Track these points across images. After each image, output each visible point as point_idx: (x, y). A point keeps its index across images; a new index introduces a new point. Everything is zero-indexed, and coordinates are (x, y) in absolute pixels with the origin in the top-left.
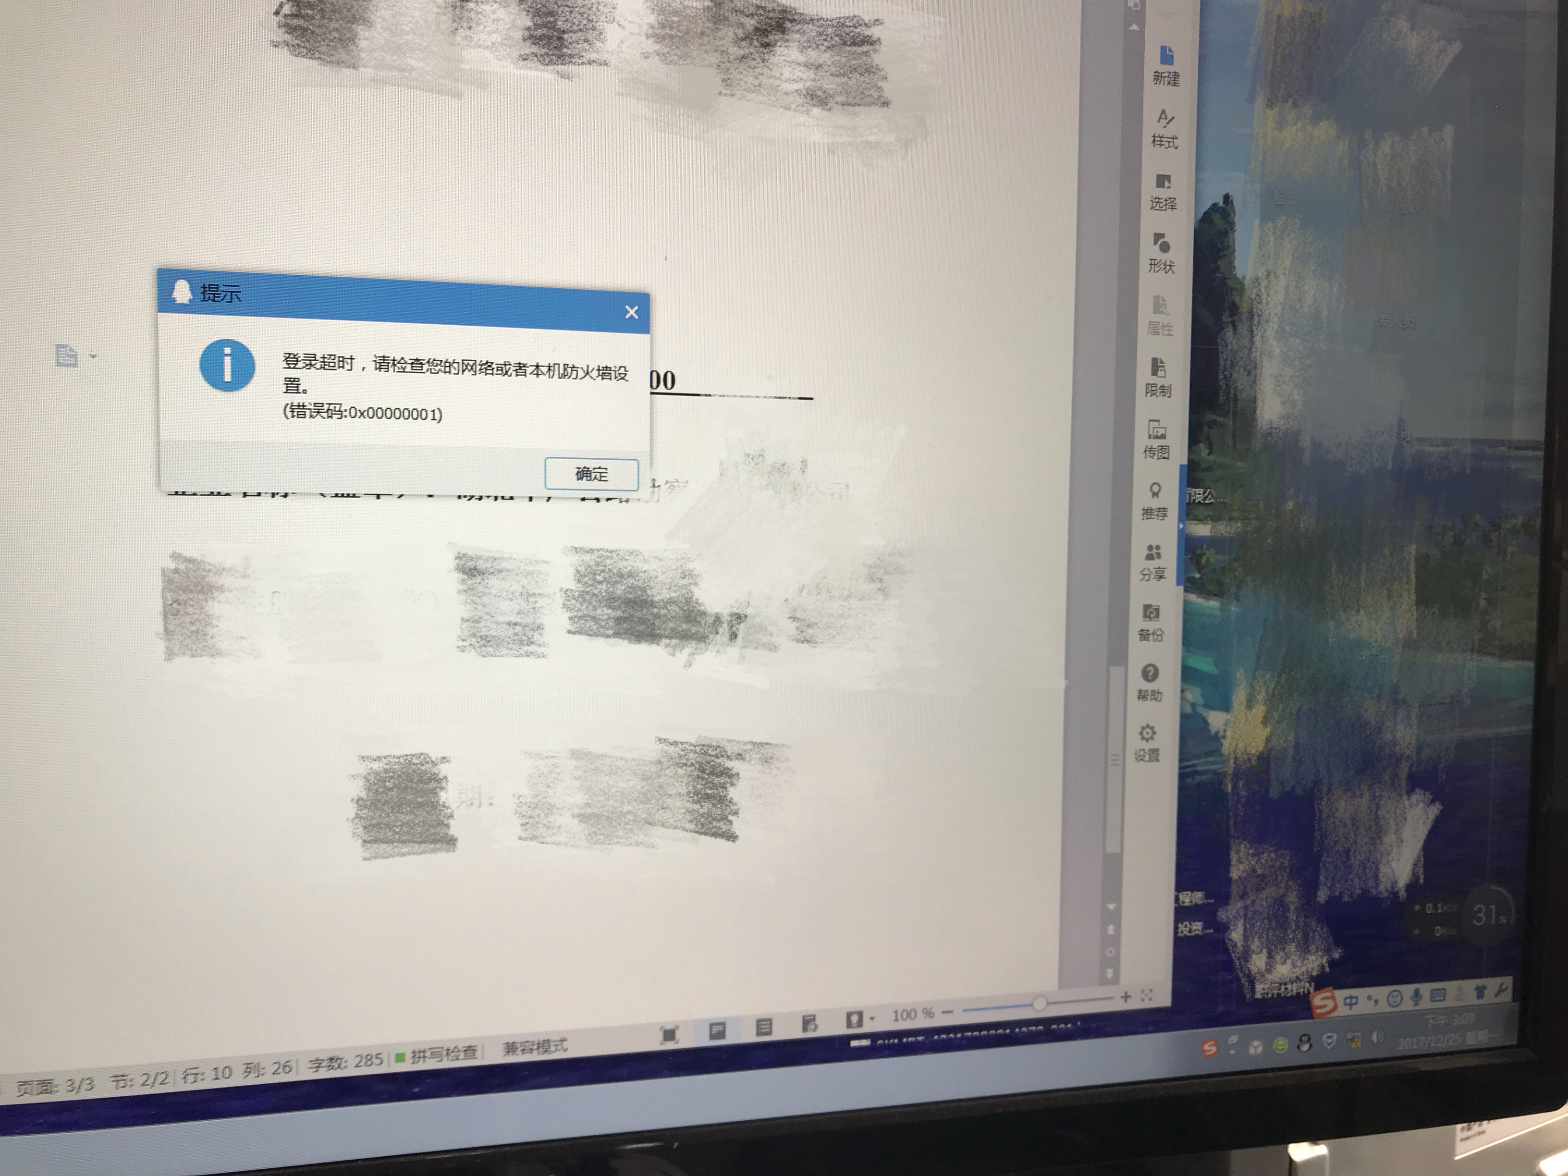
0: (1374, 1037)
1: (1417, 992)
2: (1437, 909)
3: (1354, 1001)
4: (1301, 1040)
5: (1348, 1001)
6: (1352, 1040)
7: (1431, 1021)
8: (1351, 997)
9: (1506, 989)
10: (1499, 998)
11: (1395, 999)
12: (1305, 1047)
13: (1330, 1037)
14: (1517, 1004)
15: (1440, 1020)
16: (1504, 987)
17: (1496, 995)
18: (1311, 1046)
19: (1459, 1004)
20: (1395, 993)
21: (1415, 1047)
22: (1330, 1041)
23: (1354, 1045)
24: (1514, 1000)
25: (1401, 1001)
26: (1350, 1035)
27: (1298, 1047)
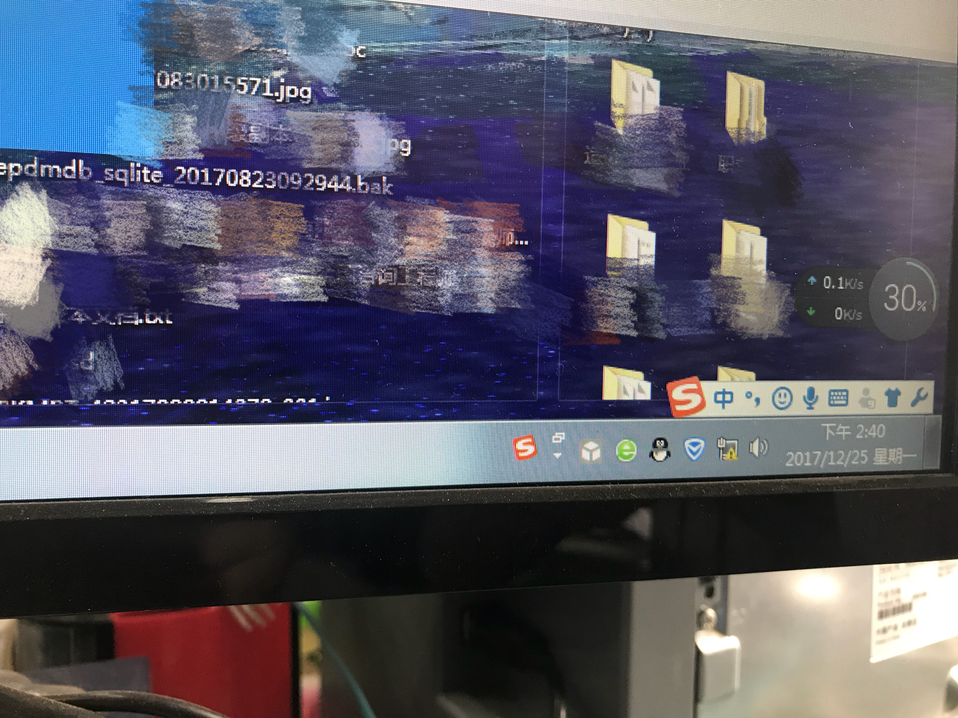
0: (755, 448)
1: (811, 391)
2: (838, 284)
3: (728, 397)
4: (655, 445)
5: (720, 397)
6: (725, 450)
7: (829, 431)
8: (724, 393)
9: (926, 396)
10: (916, 407)
11: (782, 399)
12: (661, 456)
13: (695, 444)
14: (940, 417)
15: (841, 430)
16: (922, 394)
17: (914, 404)
18: (669, 454)
19: (866, 411)
20: (783, 392)
21: (808, 464)
22: (694, 449)
23: (727, 456)
24: (936, 412)
25: (790, 404)
26: (722, 444)
27: (651, 455)
